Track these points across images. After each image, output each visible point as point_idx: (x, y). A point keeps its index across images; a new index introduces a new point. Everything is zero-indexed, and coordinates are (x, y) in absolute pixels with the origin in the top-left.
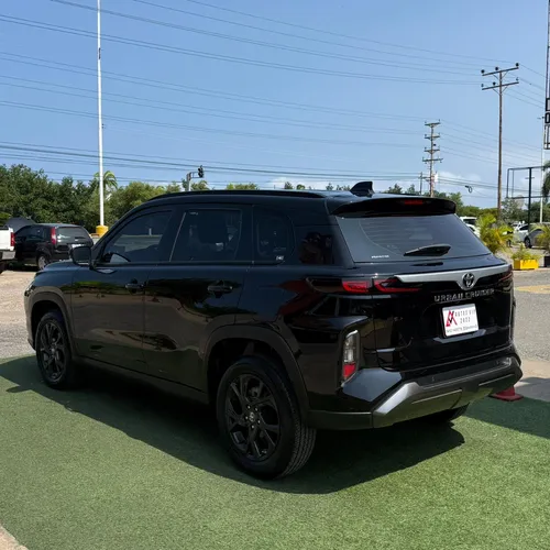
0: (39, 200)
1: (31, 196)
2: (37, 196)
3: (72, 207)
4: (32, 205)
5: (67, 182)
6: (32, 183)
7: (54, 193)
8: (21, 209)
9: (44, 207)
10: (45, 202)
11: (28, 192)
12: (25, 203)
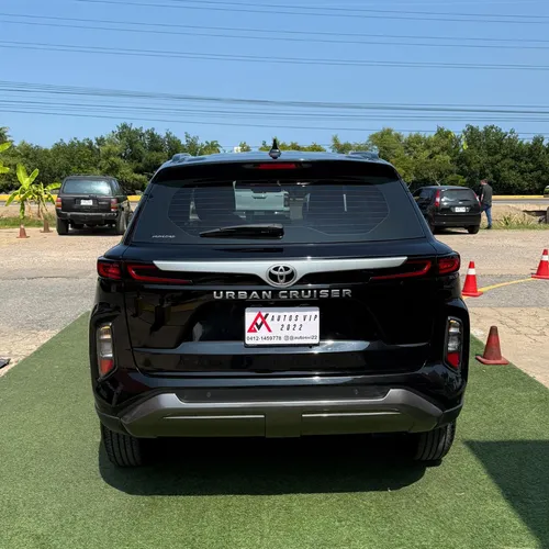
0: (506, 161)
1: (498, 157)
2: (505, 156)
3: (539, 167)
4: (499, 166)
5: (538, 141)
6: (501, 144)
7: (523, 153)
8: (487, 171)
9: (511, 168)
10: (513, 163)
11: (496, 153)
12: (492, 164)
